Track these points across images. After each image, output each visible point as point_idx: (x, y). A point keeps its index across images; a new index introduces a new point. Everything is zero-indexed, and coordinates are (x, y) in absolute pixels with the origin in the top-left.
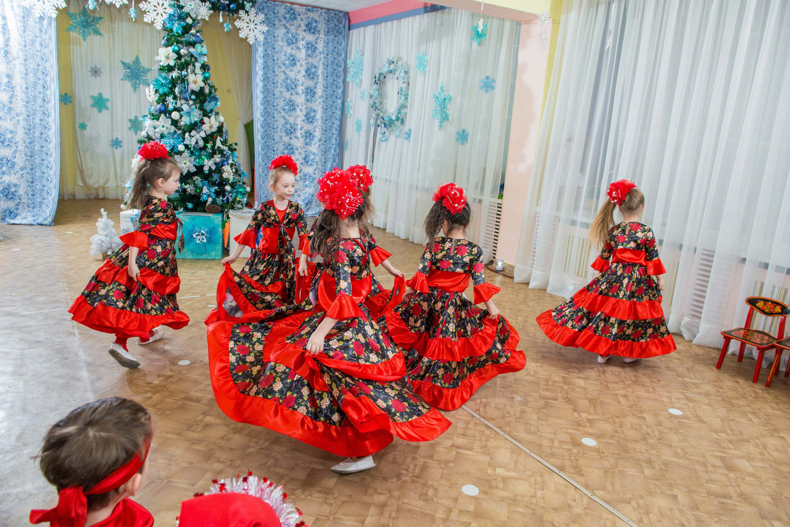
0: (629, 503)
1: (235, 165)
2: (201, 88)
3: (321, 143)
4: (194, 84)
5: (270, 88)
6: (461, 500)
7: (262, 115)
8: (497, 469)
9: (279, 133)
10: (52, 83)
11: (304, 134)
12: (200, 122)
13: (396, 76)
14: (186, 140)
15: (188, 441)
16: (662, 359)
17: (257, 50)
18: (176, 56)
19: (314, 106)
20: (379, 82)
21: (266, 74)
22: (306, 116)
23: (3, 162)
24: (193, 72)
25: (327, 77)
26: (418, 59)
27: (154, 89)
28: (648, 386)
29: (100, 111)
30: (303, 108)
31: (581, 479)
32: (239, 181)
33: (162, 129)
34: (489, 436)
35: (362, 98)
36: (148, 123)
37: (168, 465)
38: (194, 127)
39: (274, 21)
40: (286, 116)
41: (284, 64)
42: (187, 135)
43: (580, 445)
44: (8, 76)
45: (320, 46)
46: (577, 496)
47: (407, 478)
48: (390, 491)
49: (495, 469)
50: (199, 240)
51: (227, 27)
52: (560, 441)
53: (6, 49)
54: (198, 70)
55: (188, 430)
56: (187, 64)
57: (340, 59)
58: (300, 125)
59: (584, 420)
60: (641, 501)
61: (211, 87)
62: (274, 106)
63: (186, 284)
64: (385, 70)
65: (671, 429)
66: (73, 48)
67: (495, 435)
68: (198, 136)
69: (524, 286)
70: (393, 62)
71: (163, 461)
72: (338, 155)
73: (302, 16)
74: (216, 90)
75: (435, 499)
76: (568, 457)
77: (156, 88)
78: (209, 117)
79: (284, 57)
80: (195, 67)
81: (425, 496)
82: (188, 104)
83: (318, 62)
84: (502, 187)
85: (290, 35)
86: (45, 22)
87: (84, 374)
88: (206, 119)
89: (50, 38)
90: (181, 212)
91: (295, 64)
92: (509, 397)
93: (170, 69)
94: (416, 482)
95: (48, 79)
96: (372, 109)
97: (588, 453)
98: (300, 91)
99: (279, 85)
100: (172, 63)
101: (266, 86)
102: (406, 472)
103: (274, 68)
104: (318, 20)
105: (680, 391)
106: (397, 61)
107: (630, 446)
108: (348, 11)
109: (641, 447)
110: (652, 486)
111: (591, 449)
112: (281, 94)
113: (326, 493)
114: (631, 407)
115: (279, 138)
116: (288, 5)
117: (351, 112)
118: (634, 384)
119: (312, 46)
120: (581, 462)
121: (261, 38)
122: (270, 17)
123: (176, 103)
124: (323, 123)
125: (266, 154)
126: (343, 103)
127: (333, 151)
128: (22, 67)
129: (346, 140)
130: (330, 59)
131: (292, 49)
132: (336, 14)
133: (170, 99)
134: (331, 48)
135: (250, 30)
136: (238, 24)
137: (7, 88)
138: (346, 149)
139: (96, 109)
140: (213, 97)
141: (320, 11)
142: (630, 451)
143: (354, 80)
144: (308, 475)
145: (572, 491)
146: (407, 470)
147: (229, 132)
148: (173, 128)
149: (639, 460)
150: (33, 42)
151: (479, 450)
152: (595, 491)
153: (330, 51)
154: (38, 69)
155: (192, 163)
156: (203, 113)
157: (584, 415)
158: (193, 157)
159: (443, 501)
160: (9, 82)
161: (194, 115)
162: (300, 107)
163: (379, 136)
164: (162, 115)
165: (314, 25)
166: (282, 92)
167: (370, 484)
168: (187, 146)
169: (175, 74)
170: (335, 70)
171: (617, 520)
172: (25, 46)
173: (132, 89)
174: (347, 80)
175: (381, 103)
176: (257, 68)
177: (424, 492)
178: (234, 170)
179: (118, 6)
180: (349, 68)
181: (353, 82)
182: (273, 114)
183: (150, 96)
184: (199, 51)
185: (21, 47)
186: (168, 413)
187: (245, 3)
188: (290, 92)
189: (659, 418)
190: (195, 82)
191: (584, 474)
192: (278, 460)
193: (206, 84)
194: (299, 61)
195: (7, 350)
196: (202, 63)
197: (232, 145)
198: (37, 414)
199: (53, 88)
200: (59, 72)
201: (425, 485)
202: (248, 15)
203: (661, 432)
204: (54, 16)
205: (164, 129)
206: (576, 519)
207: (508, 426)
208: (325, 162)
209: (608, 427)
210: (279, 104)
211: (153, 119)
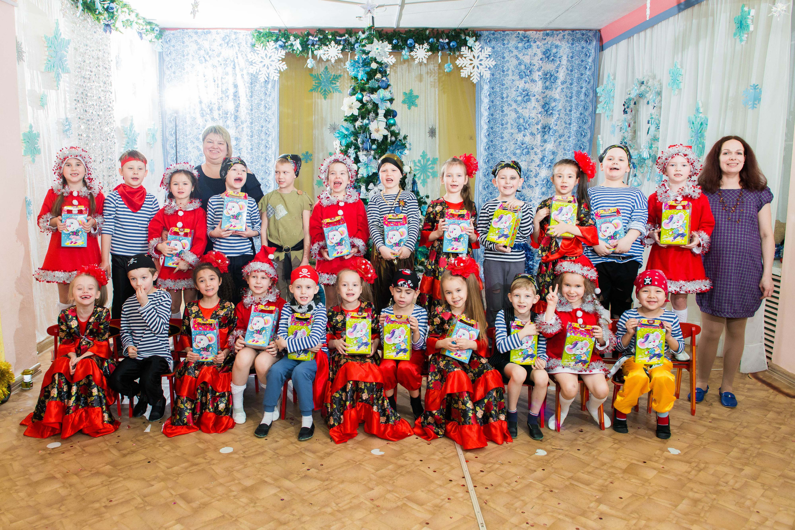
2: (383, 136)
4: (376, 133)
5: (497, 130)
10: (273, 143)
11: (539, 182)
13: (646, 101)
17: (482, 89)
18: (358, 105)
19: (553, 147)
21: (492, 115)
22: (542, 160)
24: (375, 119)
26: (672, 74)
27: (339, 142)
30: (539, 151)
35: (613, 132)
38: (371, 179)
39: (503, 53)
41: (516, 101)
45: (562, 75)
51: (448, 68)
54: (380, 117)
56: (368, 112)
58: (534, 171)
62: (502, 151)
64: (635, 93)
68: (376, 189)
70: (643, 83)
73: (538, 43)
79: (514, 93)
80: (377, 114)
83: (559, 94)
85: (523, 67)
86: (270, 86)
89: (273, 100)
91: (529, 100)
95: (270, 139)
98: (535, 131)
99: (509, 126)
100: (356, 113)
101: (492, 128)
103: (502, 107)
104: (560, 44)
106: (648, 80)
108: (599, 28)
112: (511, 136)
116: (521, 32)
119: (551, 76)
121: (487, 75)
122: (499, 49)
128: (249, 130)
130: (575, 88)
131: (525, 83)
132: (583, 35)
133: (351, 151)
134: (576, 76)
135: (474, 67)
136: (460, 62)
140: (399, 146)
141: (563, 33)
153: (575, 80)
162: (535, 150)
165: (554, 51)
166: (512, 134)
169: (358, 124)
172: (252, 110)
174: (597, 112)
176: (483, 110)
179: (333, 61)
180: (600, 97)
181: (604, 114)
184: (381, 96)
187: (467, 38)
188: (523, 132)
190: (377, 131)
193: (389, 132)
194: (534, 96)
196: (385, 109)
202: (472, 51)
204: (276, 78)
210: (508, 147)
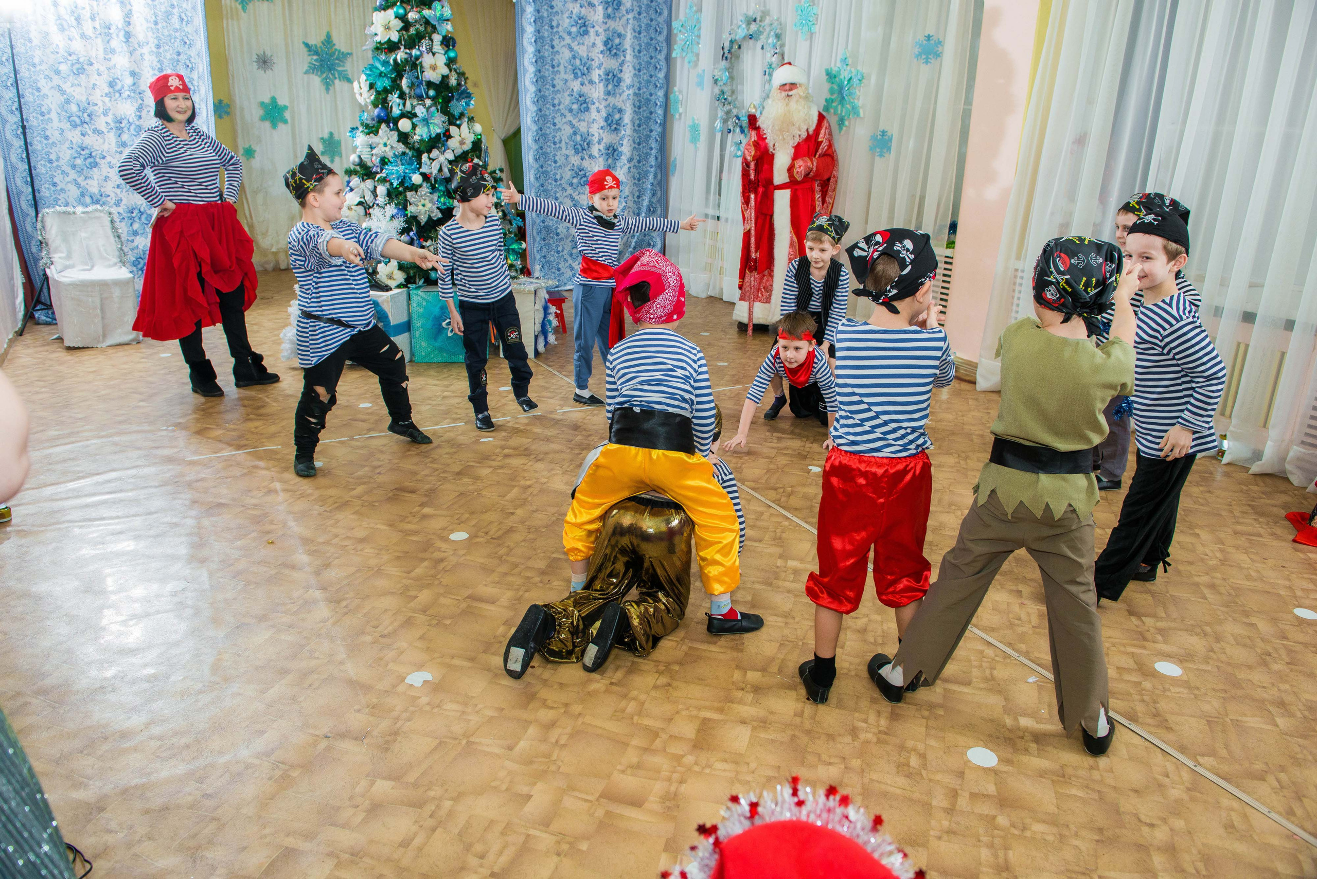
0: (1263, 779)
1: (501, 206)
2: (443, 77)
3: (632, 164)
4: (431, 72)
5: (547, 74)
6: (969, 775)
7: (535, 122)
8: (1020, 718)
9: (564, 151)
10: (201, 83)
11: (603, 151)
12: (444, 134)
13: (759, 45)
14: (423, 166)
15: (489, 670)
16: (1261, 520)
17: (523, 11)
18: (399, 24)
19: (618, 101)
20: (729, 56)
21: (539, 52)
22: (606, 119)
23: (134, 215)
24: (430, 50)
25: (640, 52)
26: (800, 12)
27: (368, 83)
28: (1248, 569)
29: (274, 126)
30: (602, 107)
31: (1170, 737)
32: (510, 233)
33: (384, 149)
34: (993, 660)
35: (700, 84)
36: (361, 139)
37: (463, 712)
38: (437, 142)
40: (574, 122)
41: (569, 33)
42: (425, 157)
43: (1154, 674)
44: (133, 74)
46: (1170, 767)
47: (869, 736)
48: (844, 758)
49: (1016, 719)
50: (452, 331)
52: (1118, 668)
53: (127, 29)
54: (437, 47)
55: (484, 652)
56: (420, 37)
57: (661, 19)
58: (596, 135)
59: (1152, 630)
60: (1282, 776)
61: (461, 75)
62: (554, 106)
63: (439, 405)
64: (741, 33)
65: (1306, 645)
66: (227, 23)
67: (1005, 658)
68: (442, 159)
69: (995, 397)
70: (755, 20)
71: (454, 706)
72: (660, 183)
74: (466, 79)
75: (924, 773)
76: (1137, 697)
77: (371, 80)
78: (459, 126)
79: (567, 21)
80: (432, 41)
81: (906, 768)
82: (424, 105)
83: (625, 27)
84: (953, 227)
87: (302, 558)
88: (453, 130)
89: (194, 8)
90: (420, 287)
91: (586, 33)
92: (1012, 591)
93: (392, 47)
94: (887, 743)
95: (195, 75)
96: (717, 103)
97: (1171, 688)
98: (596, 79)
99: (561, 68)
100: (395, 37)
101: (540, 71)
102: (864, 725)
103: (552, 40)
105: (1306, 576)
106: (761, 17)
107: (1242, 675)
109: (1259, 676)
110: (1297, 749)
111: (1174, 681)
112: (565, 84)
113: (737, 763)
114: (1228, 606)
115: (563, 158)
117: (681, 110)
118: (1223, 564)
120: (1163, 705)
123: (404, 105)
124: (635, 130)
125: (542, 185)
126: (666, 96)
127: (651, 177)
128: (154, 57)
129: (672, 159)
130: (645, 21)
131: (581, 7)
133: (394, 99)
134: (645, 2)
137: (132, 95)
138: (673, 174)
139: (267, 124)
140: (463, 93)
142: (1244, 685)
143: (684, 54)
144: (699, 731)
145: (1159, 757)
146: (865, 721)
147: (489, 150)
148: (401, 148)
149: (1263, 701)
150: (168, 15)
151: (982, 686)
152: (1198, 757)
153: (643, 7)
154: (178, 61)
155: (434, 204)
156: (449, 119)
157: (1149, 621)
158: (435, 197)
159: (939, 777)
160: (134, 84)
161: (434, 124)
162: (597, 104)
163: (730, 148)
164: (383, 126)
166: (566, 81)
167: (806, 746)
168: (426, 177)
169: (401, 55)
170: (652, 39)
171: (1248, 810)
172: (156, 23)
173: (323, 88)
174: (674, 55)
175: (733, 92)
176: (525, 42)
177: (902, 760)
178: (500, 214)
180: (676, 35)
181: (683, 58)
182: (554, 118)
183: (361, 94)
184: (438, 15)
185: (150, 25)
186: (448, 622)
188: (580, 79)
189: (1281, 626)
190: (434, 68)
191: (1173, 727)
192: (643, 703)
193: (451, 71)
194: (593, 27)
195: (175, 520)
196: (444, 33)
197: (494, 172)
198: (237, 627)
199: (203, 90)
200: (211, 64)
201: (902, 748)
203: (1290, 651)
205: (388, 149)
206: (1176, 809)
207: (1022, 641)
208: (639, 197)
209: (1195, 643)
210: (562, 100)
211: (369, 134)
